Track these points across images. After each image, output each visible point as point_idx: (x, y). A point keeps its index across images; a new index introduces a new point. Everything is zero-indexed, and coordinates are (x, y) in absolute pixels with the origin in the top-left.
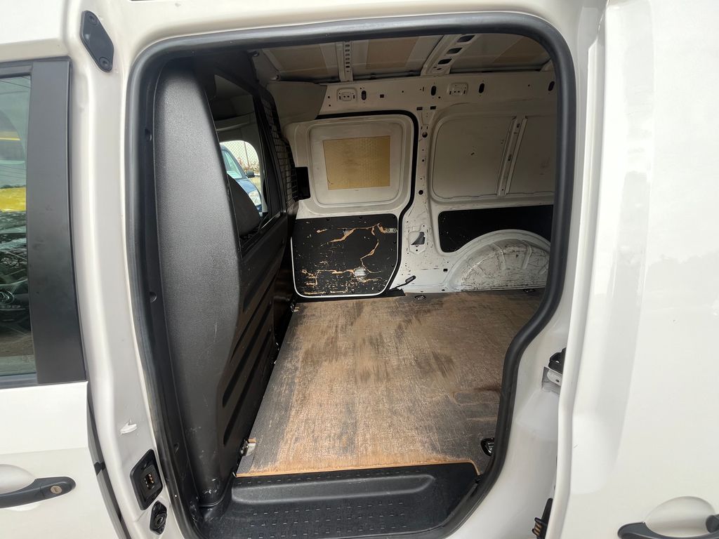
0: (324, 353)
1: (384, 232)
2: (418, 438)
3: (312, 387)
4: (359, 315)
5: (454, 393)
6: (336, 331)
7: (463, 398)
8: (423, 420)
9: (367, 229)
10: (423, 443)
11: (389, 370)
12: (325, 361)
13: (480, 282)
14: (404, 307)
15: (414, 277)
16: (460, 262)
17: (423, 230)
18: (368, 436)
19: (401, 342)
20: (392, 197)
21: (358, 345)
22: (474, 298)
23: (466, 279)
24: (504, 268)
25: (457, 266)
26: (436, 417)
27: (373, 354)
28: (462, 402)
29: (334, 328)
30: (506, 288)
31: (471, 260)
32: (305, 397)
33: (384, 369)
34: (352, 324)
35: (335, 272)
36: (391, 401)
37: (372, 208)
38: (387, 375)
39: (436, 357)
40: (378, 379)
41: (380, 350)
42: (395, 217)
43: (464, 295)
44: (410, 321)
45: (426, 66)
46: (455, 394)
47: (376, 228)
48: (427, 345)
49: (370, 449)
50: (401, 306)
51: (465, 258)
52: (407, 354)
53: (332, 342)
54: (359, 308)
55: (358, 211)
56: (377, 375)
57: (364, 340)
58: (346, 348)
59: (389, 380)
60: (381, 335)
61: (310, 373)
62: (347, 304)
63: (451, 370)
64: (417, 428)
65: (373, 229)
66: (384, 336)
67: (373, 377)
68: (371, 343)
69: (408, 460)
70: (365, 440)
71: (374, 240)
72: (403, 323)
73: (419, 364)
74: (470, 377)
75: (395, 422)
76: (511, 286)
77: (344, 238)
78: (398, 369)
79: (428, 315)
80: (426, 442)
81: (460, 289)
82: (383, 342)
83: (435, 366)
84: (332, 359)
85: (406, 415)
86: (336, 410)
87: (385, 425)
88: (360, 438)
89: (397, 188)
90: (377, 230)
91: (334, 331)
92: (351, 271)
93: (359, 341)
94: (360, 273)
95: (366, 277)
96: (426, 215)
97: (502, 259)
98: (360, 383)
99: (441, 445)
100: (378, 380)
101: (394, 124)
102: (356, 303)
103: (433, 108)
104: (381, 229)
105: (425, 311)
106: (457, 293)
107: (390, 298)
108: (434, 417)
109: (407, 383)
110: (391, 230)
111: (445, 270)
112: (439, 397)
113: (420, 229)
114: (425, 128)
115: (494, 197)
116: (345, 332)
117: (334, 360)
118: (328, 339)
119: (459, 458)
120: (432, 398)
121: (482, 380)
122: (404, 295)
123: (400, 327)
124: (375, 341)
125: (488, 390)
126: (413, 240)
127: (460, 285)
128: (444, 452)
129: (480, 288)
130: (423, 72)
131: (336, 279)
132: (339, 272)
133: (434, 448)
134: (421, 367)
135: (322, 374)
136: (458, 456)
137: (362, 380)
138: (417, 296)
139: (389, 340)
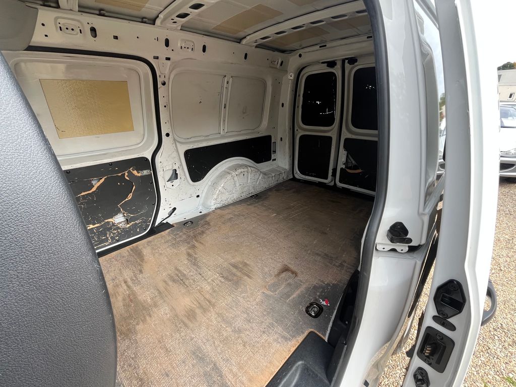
0: (130, 317)
1: (139, 175)
2: (271, 339)
3: (142, 363)
4: (142, 260)
5: (265, 287)
6: (128, 287)
7: (274, 287)
8: (263, 322)
9: (120, 175)
10: (276, 340)
11: (207, 296)
12: (138, 324)
13: (225, 199)
14: (181, 237)
15: (175, 209)
16: (207, 187)
17: (176, 167)
18: (235, 369)
19: (198, 267)
20: (139, 141)
21: (162, 289)
22: (227, 211)
23: (216, 199)
24: (238, 185)
25: (205, 190)
26: (268, 313)
27: (183, 291)
28: (275, 291)
29: (123, 285)
30: (241, 199)
31: (214, 184)
32: (141, 380)
33: (202, 299)
34: (141, 271)
35: (91, 226)
36: (229, 323)
37: (121, 153)
38: (209, 302)
39: (235, 266)
40: (205, 310)
41: (186, 284)
42: (147, 159)
43: (219, 211)
44: (194, 247)
45: (161, 16)
46: (267, 287)
47: (129, 173)
48: (221, 260)
49: (244, 379)
50: (177, 236)
51: (210, 183)
52: (212, 275)
53: (131, 301)
54: (139, 254)
55: (106, 158)
56: (201, 307)
57: (165, 282)
58: (152, 299)
59: (214, 306)
60: (177, 269)
61: (128, 347)
62: (120, 253)
63: (251, 271)
64: (264, 332)
65: (126, 174)
66: (180, 268)
67: (198, 311)
68: (174, 281)
69: (277, 364)
70: (235, 375)
71: (129, 185)
72: (190, 251)
73: (226, 278)
74: (266, 269)
75: (245, 339)
76: (244, 196)
77: (94, 189)
78: (214, 292)
79: (205, 235)
80: (278, 338)
81: (213, 208)
82: (184, 275)
83: (239, 274)
84: (144, 317)
85: (249, 327)
86: (187, 368)
87: (240, 347)
88: (230, 377)
89: (142, 133)
90: (130, 174)
91: (125, 287)
92: (109, 220)
93: (161, 286)
94: (119, 219)
95: (127, 221)
96: (175, 154)
97: (236, 178)
98: (191, 325)
99: (288, 333)
100: (205, 312)
101: (131, 69)
102: (131, 250)
103: (168, 59)
104: (135, 172)
105: (200, 234)
106: (213, 211)
107: (163, 233)
108: (268, 314)
109: (230, 299)
110: (145, 172)
111: (198, 196)
112: (259, 297)
113: (173, 167)
114: (162, 76)
115: (218, 136)
116: (139, 283)
117: (148, 318)
118: (124, 300)
119: (304, 333)
120: (255, 300)
121: (274, 268)
122: (172, 226)
123: (189, 255)
124: (176, 278)
125: (282, 272)
126: (168, 178)
127: (213, 205)
128: (293, 336)
129: (226, 203)
130: (158, 22)
131: (94, 233)
132: (96, 225)
133: (286, 339)
134: (230, 280)
135: (144, 340)
136: (303, 333)
137: (191, 321)
138: (185, 223)
139: (188, 271)
